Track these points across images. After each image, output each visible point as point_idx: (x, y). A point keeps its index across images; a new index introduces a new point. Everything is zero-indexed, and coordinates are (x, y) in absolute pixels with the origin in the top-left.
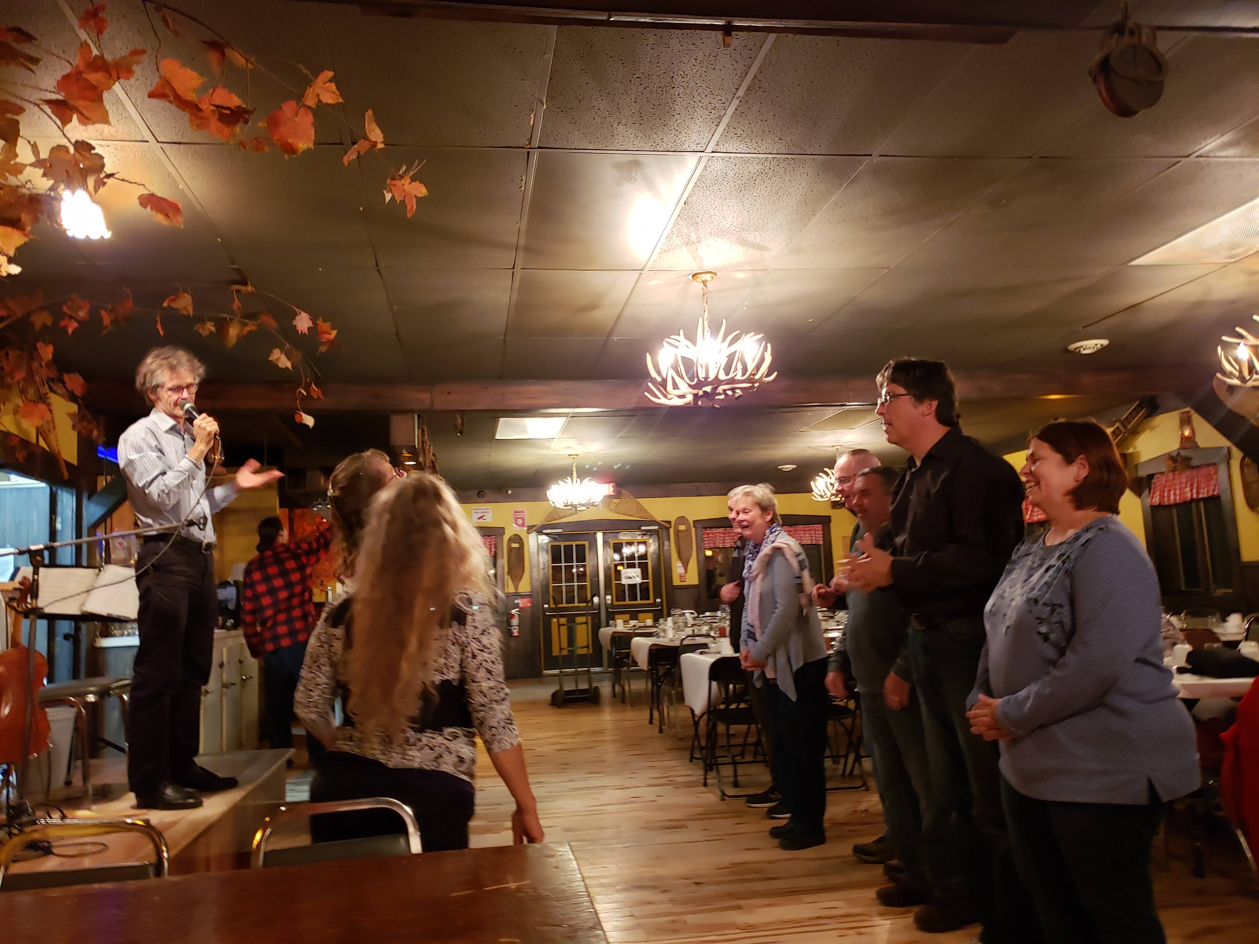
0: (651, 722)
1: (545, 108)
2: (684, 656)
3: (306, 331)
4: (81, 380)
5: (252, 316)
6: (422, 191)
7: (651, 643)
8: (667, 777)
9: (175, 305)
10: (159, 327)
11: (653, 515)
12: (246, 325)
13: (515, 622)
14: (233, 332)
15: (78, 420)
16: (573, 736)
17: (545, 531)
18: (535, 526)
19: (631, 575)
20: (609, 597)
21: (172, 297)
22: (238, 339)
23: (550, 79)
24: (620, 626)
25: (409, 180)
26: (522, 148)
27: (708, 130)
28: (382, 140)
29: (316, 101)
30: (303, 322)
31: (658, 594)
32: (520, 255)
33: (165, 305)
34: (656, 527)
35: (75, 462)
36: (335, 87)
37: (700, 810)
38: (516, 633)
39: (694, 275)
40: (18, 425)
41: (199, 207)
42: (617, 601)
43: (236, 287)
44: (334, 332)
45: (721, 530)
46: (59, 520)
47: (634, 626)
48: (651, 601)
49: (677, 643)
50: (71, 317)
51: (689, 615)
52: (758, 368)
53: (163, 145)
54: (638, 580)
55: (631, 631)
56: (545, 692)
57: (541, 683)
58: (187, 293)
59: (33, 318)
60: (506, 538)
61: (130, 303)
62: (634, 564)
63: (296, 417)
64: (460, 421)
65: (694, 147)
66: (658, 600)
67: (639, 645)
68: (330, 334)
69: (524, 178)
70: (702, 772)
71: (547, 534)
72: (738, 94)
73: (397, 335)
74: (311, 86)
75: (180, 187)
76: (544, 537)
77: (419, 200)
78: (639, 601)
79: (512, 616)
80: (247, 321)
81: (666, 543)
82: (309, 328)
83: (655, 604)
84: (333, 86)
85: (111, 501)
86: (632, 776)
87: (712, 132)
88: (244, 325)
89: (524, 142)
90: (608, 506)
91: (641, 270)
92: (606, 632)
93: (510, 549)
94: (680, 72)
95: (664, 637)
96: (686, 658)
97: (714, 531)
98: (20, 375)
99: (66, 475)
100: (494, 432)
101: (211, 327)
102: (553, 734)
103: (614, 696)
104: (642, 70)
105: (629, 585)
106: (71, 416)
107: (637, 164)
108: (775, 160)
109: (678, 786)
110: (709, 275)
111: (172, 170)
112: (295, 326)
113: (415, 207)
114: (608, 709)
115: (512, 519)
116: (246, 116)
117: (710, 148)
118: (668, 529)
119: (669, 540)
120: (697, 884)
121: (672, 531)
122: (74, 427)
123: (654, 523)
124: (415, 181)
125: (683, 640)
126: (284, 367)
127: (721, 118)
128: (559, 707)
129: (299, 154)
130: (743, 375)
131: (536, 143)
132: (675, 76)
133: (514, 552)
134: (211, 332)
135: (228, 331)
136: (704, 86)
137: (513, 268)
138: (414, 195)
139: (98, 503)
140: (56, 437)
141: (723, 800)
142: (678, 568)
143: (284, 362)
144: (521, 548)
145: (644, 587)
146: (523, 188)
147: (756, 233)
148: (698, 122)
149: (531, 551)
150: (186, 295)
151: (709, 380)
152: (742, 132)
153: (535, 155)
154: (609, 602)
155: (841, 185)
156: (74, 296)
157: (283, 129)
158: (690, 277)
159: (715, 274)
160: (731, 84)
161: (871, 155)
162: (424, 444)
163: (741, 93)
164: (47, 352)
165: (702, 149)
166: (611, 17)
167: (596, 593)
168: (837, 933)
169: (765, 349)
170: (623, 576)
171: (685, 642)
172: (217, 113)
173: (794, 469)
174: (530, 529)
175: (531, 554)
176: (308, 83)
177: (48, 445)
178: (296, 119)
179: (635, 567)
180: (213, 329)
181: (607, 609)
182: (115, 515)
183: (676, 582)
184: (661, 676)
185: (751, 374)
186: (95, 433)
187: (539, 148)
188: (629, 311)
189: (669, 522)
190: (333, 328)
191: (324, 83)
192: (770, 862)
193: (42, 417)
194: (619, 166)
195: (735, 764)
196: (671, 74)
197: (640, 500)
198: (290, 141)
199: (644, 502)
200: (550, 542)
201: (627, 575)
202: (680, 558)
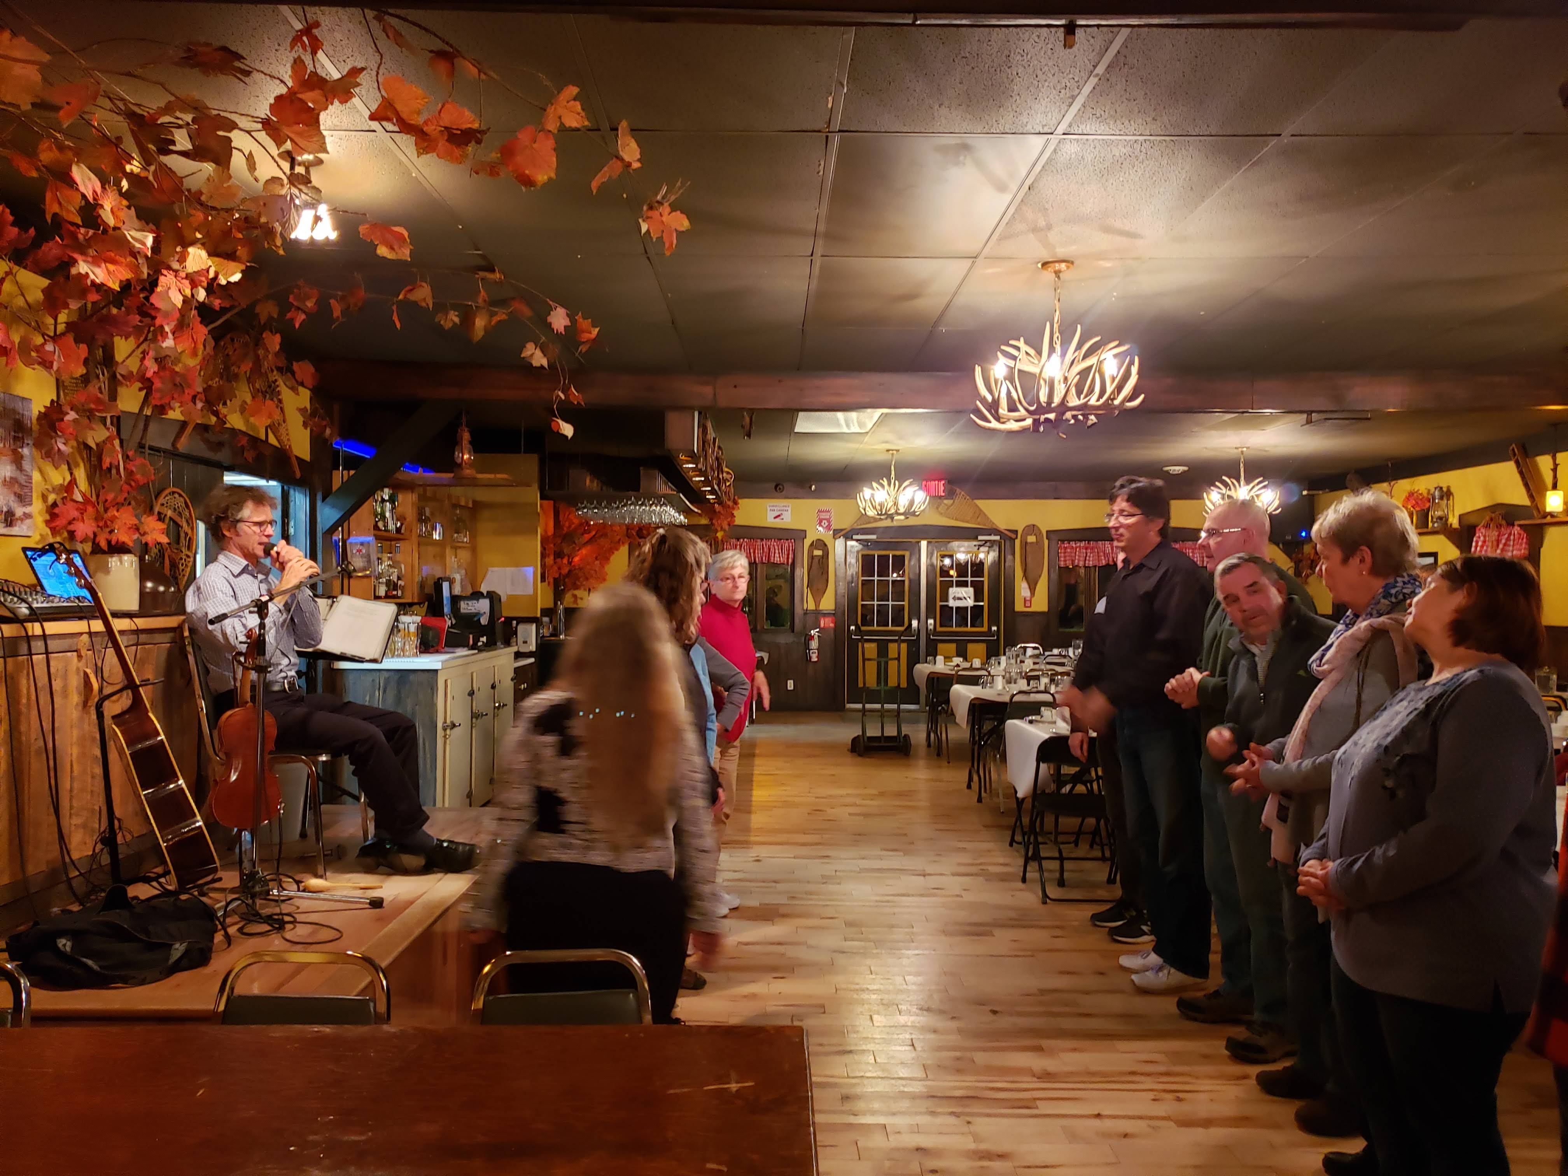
0: (969, 787)
1: (845, 90)
2: (1010, 723)
3: (562, 330)
4: (312, 369)
5: (501, 302)
6: (684, 223)
7: (973, 697)
8: (981, 864)
9: (412, 297)
10: (395, 318)
11: (995, 522)
12: (496, 314)
13: (814, 644)
14: (480, 323)
15: (310, 417)
16: (872, 797)
17: (855, 537)
18: (842, 530)
19: (960, 595)
20: (931, 621)
21: (409, 288)
22: (485, 332)
23: (851, 59)
24: (941, 665)
25: (668, 210)
26: (819, 131)
27: (1057, 110)
28: (639, 157)
29: (558, 125)
30: (559, 319)
31: (994, 619)
32: (820, 242)
33: (401, 297)
34: (998, 538)
35: (307, 456)
36: (579, 107)
37: (1013, 914)
38: (814, 659)
39: (1045, 264)
40: (247, 422)
41: (435, 195)
42: (941, 626)
43: (482, 274)
44: (596, 331)
45: (1083, 544)
46: (292, 524)
47: (958, 665)
48: (985, 629)
49: (1006, 699)
50: (299, 309)
51: (1031, 648)
52: (1120, 388)
53: (393, 135)
54: (970, 603)
55: (954, 672)
56: (847, 732)
57: (843, 720)
58: (426, 282)
59: (258, 310)
60: (807, 543)
61: (362, 293)
62: (967, 581)
63: (553, 424)
64: (747, 419)
65: (1039, 129)
66: (994, 628)
67: (959, 696)
68: (590, 333)
69: (822, 163)
70: (1021, 862)
71: (857, 540)
72: (1096, 72)
73: (673, 323)
74: (552, 104)
75: (414, 175)
76: (854, 543)
77: (680, 234)
78: (969, 628)
79: (812, 637)
80: (496, 309)
81: (1009, 557)
82: (565, 327)
83: (989, 633)
84: (578, 106)
85: (349, 504)
86: (937, 859)
87: (1063, 112)
88: (492, 314)
89: (821, 125)
90: (937, 508)
91: (975, 258)
92: (923, 669)
93: (812, 557)
94: (1018, 50)
95: (991, 687)
96: (1015, 725)
97: (1073, 544)
98: (246, 367)
99: (298, 475)
100: (793, 425)
101: (454, 317)
102: (850, 791)
103: (929, 745)
104: (968, 49)
105: (957, 608)
106: (302, 411)
107: (965, 147)
108: (1148, 142)
109: (990, 877)
110: (1063, 265)
111: (403, 158)
112: (550, 324)
113: (675, 241)
114: (922, 763)
115: (816, 520)
116: (479, 135)
117: (1061, 129)
118: (1013, 540)
119: (1014, 554)
120: (994, 1012)
121: (1018, 542)
122: (305, 425)
123: (996, 531)
124: (675, 211)
125: (1013, 696)
126: (538, 365)
127: (1074, 98)
128: (860, 755)
129: (538, 188)
130: (1098, 400)
131: (836, 125)
132: (1012, 54)
133: (816, 561)
134: (455, 324)
135: (474, 323)
136: (1050, 64)
137: (812, 255)
138: (673, 228)
139: (333, 506)
140: (287, 430)
141: (1045, 903)
142: (1022, 589)
143: (539, 359)
144: (826, 555)
145: (977, 610)
146: (821, 173)
147: (1125, 220)
148: (1044, 103)
149: (837, 560)
150: (424, 284)
151: (1053, 405)
152: (1103, 113)
153: (836, 139)
154: (931, 627)
155: (1239, 168)
156: (301, 282)
157: (519, 159)
158: (1040, 265)
159: (1072, 263)
160: (1086, 61)
161: (1280, 135)
162: (706, 445)
163: (1100, 70)
164: (274, 342)
165: (1049, 131)
166: (916, 20)
167: (915, 613)
168: (1151, 1095)
169: (1132, 363)
170: (951, 596)
171: (1015, 699)
172: (446, 133)
173: (1184, 472)
174: (837, 533)
175: (837, 564)
176: (550, 99)
177: (278, 441)
178: (535, 146)
179: (967, 586)
180: (457, 320)
181: (928, 635)
182: (353, 518)
183: (1019, 607)
184: (985, 734)
185: (1109, 398)
186: (328, 431)
187: (840, 131)
188: (960, 300)
189: (1016, 532)
190: (594, 326)
191: (568, 102)
192: (1087, 993)
193: (270, 416)
194: (943, 149)
195: (1061, 859)
196: (1006, 52)
197: (979, 502)
198: (527, 172)
199: (983, 504)
200: (862, 550)
201: (957, 595)
202: (1025, 576)
